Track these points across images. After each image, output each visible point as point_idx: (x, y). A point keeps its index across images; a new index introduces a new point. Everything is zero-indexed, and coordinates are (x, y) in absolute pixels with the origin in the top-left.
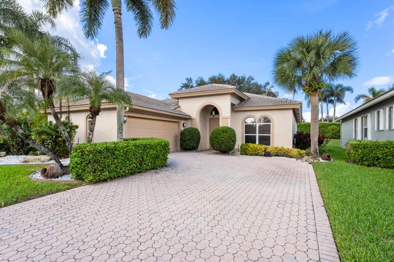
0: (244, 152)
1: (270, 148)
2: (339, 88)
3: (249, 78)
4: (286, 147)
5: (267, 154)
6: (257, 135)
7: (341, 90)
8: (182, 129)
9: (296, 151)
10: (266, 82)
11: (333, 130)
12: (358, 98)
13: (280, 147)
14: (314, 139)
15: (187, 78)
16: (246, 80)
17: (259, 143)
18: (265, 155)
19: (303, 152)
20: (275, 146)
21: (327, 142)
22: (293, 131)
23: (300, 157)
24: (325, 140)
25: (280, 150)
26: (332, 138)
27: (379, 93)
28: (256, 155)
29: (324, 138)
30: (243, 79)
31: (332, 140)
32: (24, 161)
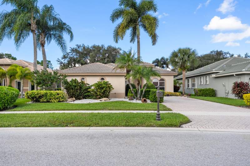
5: (168, 95)
9: (178, 93)
20: (167, 91)
25: (171, 93)
32: (101, 101)
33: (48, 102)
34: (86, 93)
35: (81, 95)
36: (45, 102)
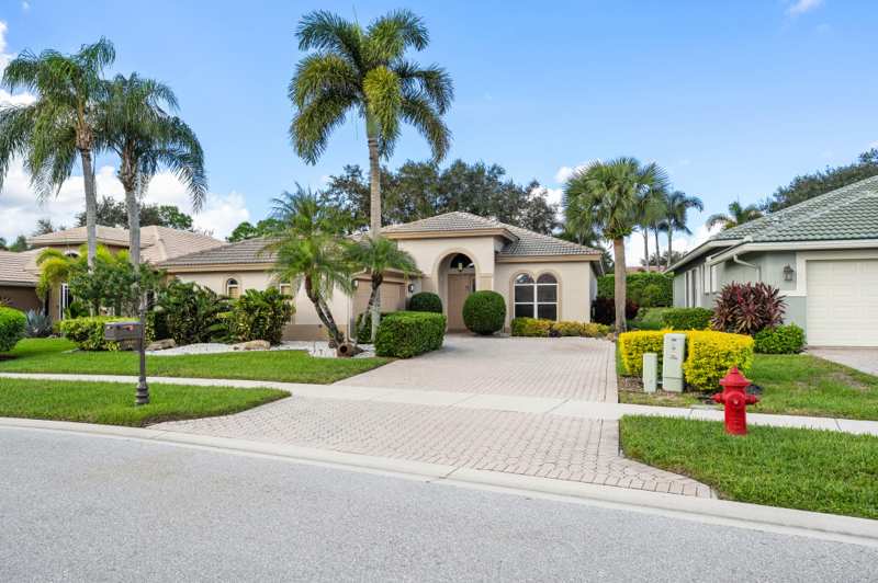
0: (518, 331)
1: (557, 324)
2: (678, 202)
3: (493, 169)
4: (581, 322)
5: (555, 334)
6: (536, 303)
7: (680, 206)
8: (409, 295)
9: (595, 327)
10: (532, 180)
11: (652, 292)
12: (712, 222)
13: (572, 321)
14: (620, 308)
15: (349, 167)
16: (486, 173)
17: (539, 317)
18: (552, 335)
19: (605, 327)
20: (565, 320)
21: (644, 312)
22: (591, 295)
23: (602, 334)
24: (641, 309)
25: (573, 326)
26: (651, 306)
27: (748, 211)
28: (538, 335)
29: (638, 306)
30: (481, 171)
31: (652, 309)
32: (235, 348)
33: (99, 349)
34: (212, 324)
35: (198, 331)
36: (91, 350)
